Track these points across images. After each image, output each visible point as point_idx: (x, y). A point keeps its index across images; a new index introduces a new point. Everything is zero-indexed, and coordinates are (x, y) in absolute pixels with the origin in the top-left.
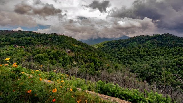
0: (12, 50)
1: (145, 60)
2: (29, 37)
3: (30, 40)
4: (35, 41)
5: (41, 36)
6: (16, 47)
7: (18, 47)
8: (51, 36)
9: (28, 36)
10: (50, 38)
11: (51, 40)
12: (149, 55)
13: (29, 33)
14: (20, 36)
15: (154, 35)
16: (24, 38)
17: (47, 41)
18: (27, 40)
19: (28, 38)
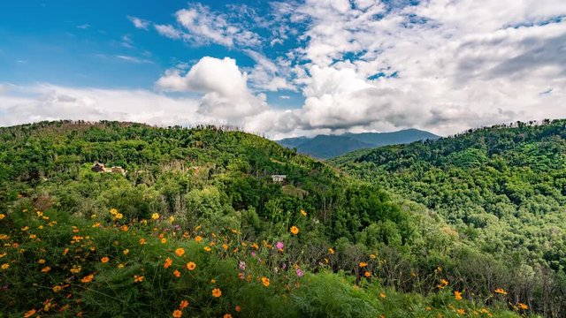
0: (91, 180)
1: (533, 209)
2: (133, 138)
3: (140, 148)
4: (153, 150)
5: (168, 136)
6: (101, 169)
7: (105, 169)
8: (198, 134)
9: (130, 136)
10: (199, 139)
11: (202, 147)
12: (544, 192)
13: (132, 128)
14: (106, 138)
15: (547, 121)
16: (119, 142)
17: (188, 149)
18: (127, 147)
19: (131, 142)
